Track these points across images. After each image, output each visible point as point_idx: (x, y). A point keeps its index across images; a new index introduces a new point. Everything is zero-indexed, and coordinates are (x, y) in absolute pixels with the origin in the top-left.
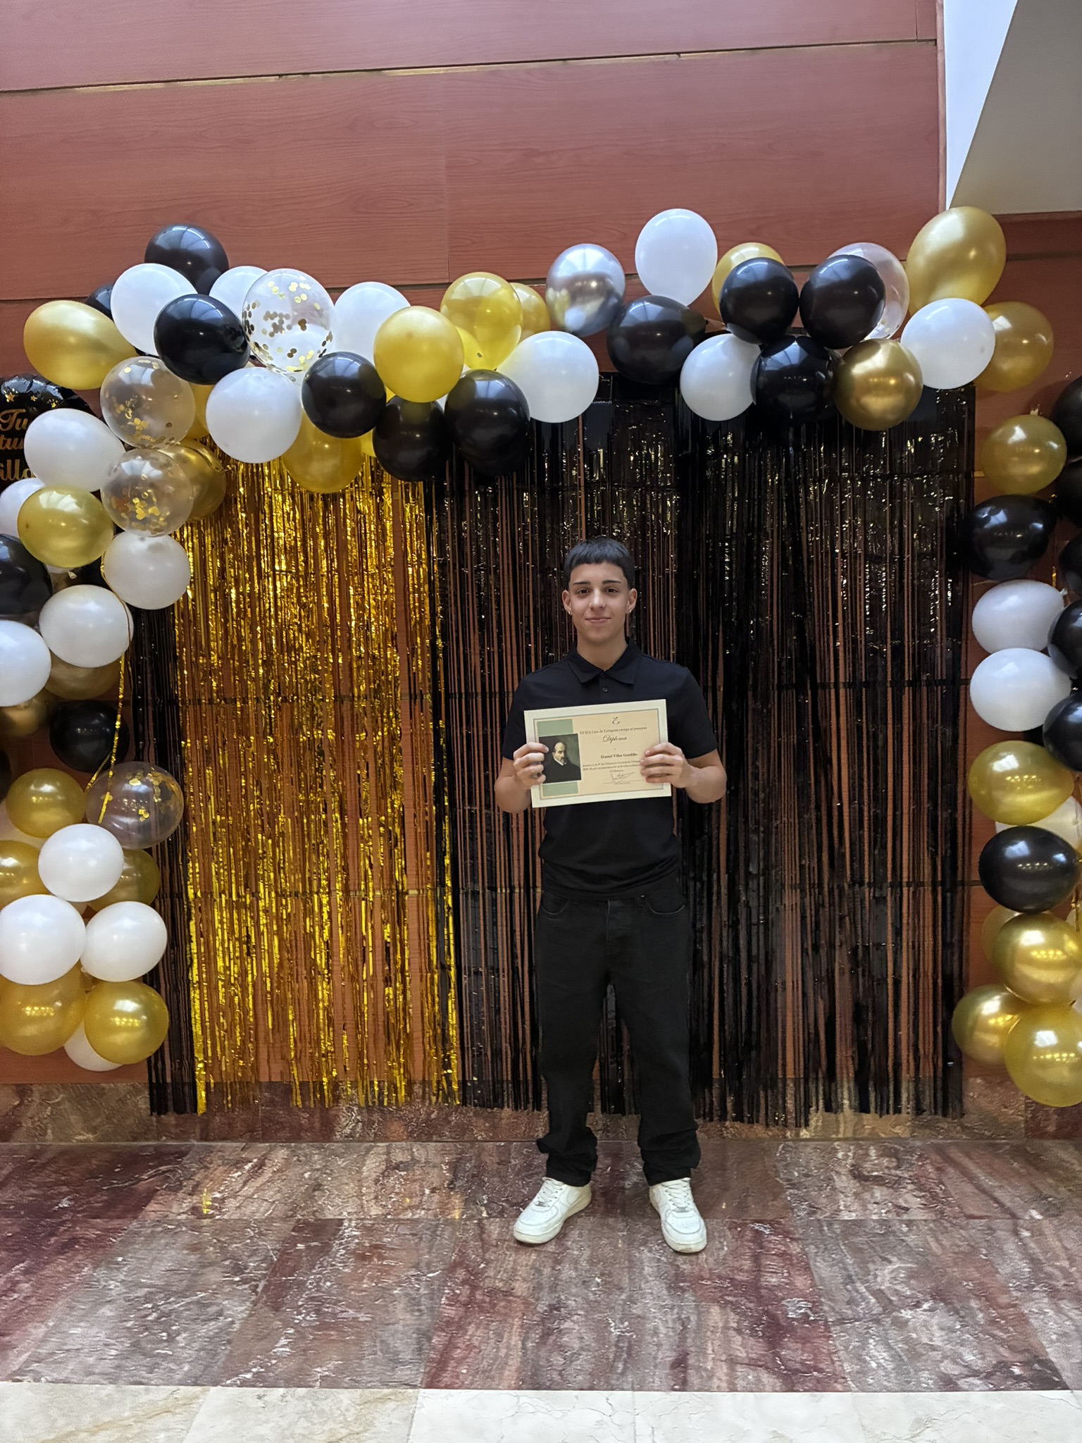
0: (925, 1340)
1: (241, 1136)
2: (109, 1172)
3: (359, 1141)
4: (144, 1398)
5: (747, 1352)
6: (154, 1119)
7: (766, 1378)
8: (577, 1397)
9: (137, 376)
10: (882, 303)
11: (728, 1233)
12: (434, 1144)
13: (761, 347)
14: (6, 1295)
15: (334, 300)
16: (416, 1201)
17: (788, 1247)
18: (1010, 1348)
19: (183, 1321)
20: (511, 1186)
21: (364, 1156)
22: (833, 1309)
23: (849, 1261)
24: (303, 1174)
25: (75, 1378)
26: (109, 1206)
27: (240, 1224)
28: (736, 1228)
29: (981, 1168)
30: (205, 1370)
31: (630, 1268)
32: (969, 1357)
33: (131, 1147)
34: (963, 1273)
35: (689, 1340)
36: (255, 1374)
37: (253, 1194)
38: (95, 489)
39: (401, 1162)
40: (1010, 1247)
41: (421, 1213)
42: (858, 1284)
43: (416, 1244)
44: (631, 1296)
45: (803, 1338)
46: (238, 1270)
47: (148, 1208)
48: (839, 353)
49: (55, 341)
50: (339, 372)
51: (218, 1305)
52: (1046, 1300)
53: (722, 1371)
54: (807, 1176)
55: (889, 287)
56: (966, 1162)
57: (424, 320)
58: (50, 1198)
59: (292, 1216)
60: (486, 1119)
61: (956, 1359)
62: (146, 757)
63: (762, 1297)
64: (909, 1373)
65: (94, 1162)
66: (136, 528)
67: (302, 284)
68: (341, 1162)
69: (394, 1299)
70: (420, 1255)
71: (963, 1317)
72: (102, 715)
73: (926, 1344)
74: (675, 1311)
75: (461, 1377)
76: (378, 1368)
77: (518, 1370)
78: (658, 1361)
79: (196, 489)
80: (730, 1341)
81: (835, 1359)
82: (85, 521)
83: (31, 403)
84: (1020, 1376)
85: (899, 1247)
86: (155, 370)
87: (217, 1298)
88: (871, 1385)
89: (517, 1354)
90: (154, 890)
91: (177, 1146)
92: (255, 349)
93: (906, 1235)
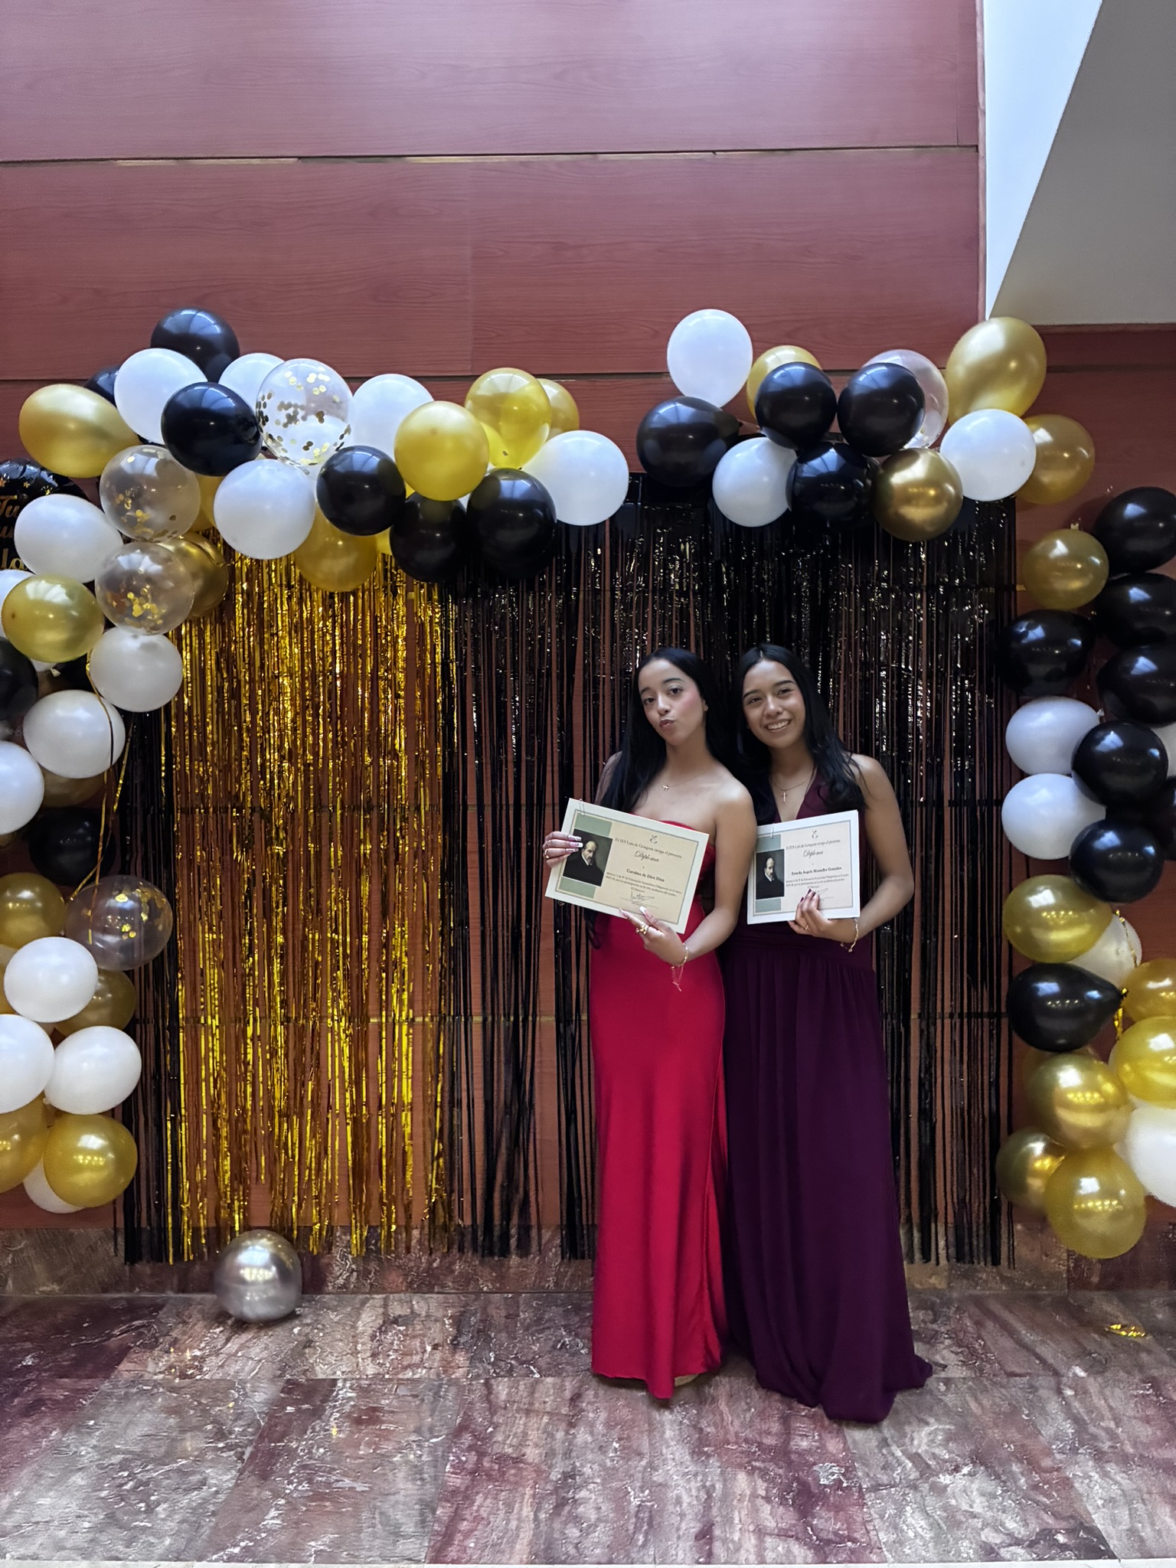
0: (965, 1507)
2: (76, 1328)
3: (353, 1293)
5: (776, 1522)
6: (127, 1268)
7: (797, 1549)
9: (139, 465)
10: (922, 411)
11: (754, 1392)
12: (435, 1296)
13: (798, 453)
15: (353, 393)
16: (416, 1359)
18: (1056, 1515)
19: (163, 1490)
20: (520, 1342)
21: (359, 1309)
22: (868, 1475)
24: (291, 1329)
25: (43, 1554)
26: (77, 1364)
27: (223, 1385)
29: (1022, 1322)
30: (188, 1543)
31: (650, 1432)
32: (1011, 1525)
33: (100, 1299)
34: (1004, 1434)
35: (715, 1511)
36: (243, 1548)
37: (237, 1352)
38: (88, 580)
39: (400, 1316)
40: (1053, 1406)
41: (421, 1373)
42: (894, 1448)
43: (418, 1406)
44: (650, 1464)
45: (836, 1507)
46: (220, 1435)
47: (121, 1367)
48: (876, 461)
49: (53, 428)
50: (357, 467)
51: (202, 1473)
52: (1091, 1463)
53: (751, 1542)
55: (928, 395)
56: (1007, 1315)
57: (448, 415)
58: (14, 1354)
59: (281, 1376)
60: (493, 1269)
61: (997, 1526)
62: (132, 869)
63: (792, 1462)
64: (948, 1541)
65: (60, 1316)
66: (132, 624)
67: (321, 375)
68: (332, 1316)
69: (395, 1467)
70: (421, 1419)
71: (1004, 1482)
72: (87, 824)
73: (967, 1511)
74: (699, 1478)
75: (468, 1551)
76: (377, 1542)
77: (530, 1543)
78: (681, 1533)
79: (198, 584)
80: (757, 1510)
81: (870, 1528)
82: (74, 613)
83: (25, 490)
84: (1065, 1544)
85: (936, 1408)
86: (160, 460)
87: (199, 1466)
88: (908, 1555)
89: (529, 1527)
90: (128, 1014)
91: (152, 1299)
92: (269, 441)
93: (944, 1394)
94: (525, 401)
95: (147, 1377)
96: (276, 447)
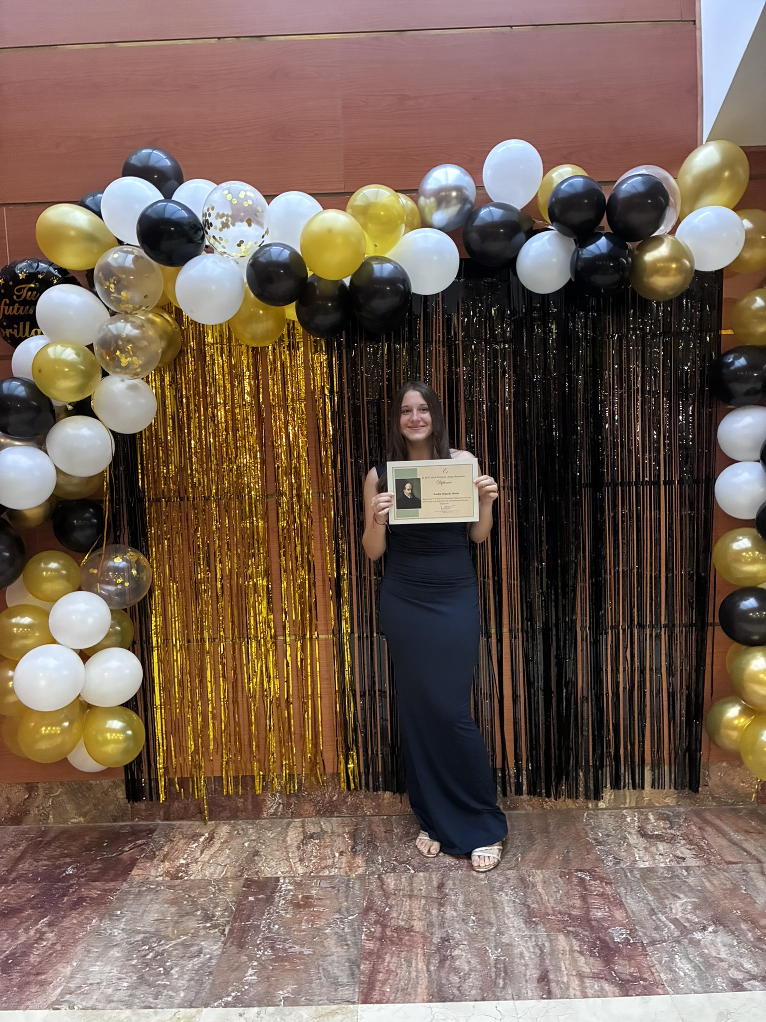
0: (714, 954)
1: (194, 817)
2: (98, 845)
3: (280, 818)
4: (154, 1019)
5: (590, 968)
6: (129, 806)
7: (607, 986)
8: (474, 1006)
9: (120, 261)
10: (668, 208)
11: (560, 879)
12: (335, 819)
13: (575, 240)
14: (38, 944)
15: (269, 204)
16: (330, 862)
17: (605, 889)
19: (174, 959)
20: (397, 848)
21: (286, 829)
22: (645, 934)
23: (651, 898)
24: (243, 844)
25: (100, 1005)
26: (104, 871)
27: (204, 883)
28: (565, 876)
29: (730, 827)
30: (196, 995)
32: (748, 966)
33: (113, 827)
34: (732, 904)
35: (547, 961)
36: (233, 997)
37: (209, 860)
38: (89, 343)
39: (314, 833)
40: (761, 883)
42: (660, 915)
43: (336, 894)
44: (498, 930)
45: (628, 957)
46: (208, 917)
47: (133, 873)
49: (59, 234)
50: (274, 258)
51: (198, 945)
53: (575, 982)
54: (608, 836)
55: (670, 196)
56: (718, 822)
57: (337, 219)
58: (59, 867)
59: (241, 876)
60: (373, 800)
61: (739, 967)
62: (122, 540)
63: (593, 927)
64: (707, 978)
65: (87, 838)
66: (120, 373)
67: (247, 193)
68: (270, 834)
69: (327, 936)
70: (340, 903)
71: (738, 936)
72: (91, 510)
73: (716, 957)
74: (533, 939)
75: (387, 995)
76: (324, 990)
77: (426, 989)
78: (528, 977)
79: (163, 344)
80: (576, 961)
81: (654, 970)
82: (82, 367)
83: (38, 280)
85: (683, 887)
86: (136, 256)
87: (196, 940)
88: (682, 989)
89: (424, 976)
90: (129, 640)
91: (147, 825)
92: (212, 241)
93: (686, 877)
94: (385, 207)
95: (151, 879)
96: (216, 245)
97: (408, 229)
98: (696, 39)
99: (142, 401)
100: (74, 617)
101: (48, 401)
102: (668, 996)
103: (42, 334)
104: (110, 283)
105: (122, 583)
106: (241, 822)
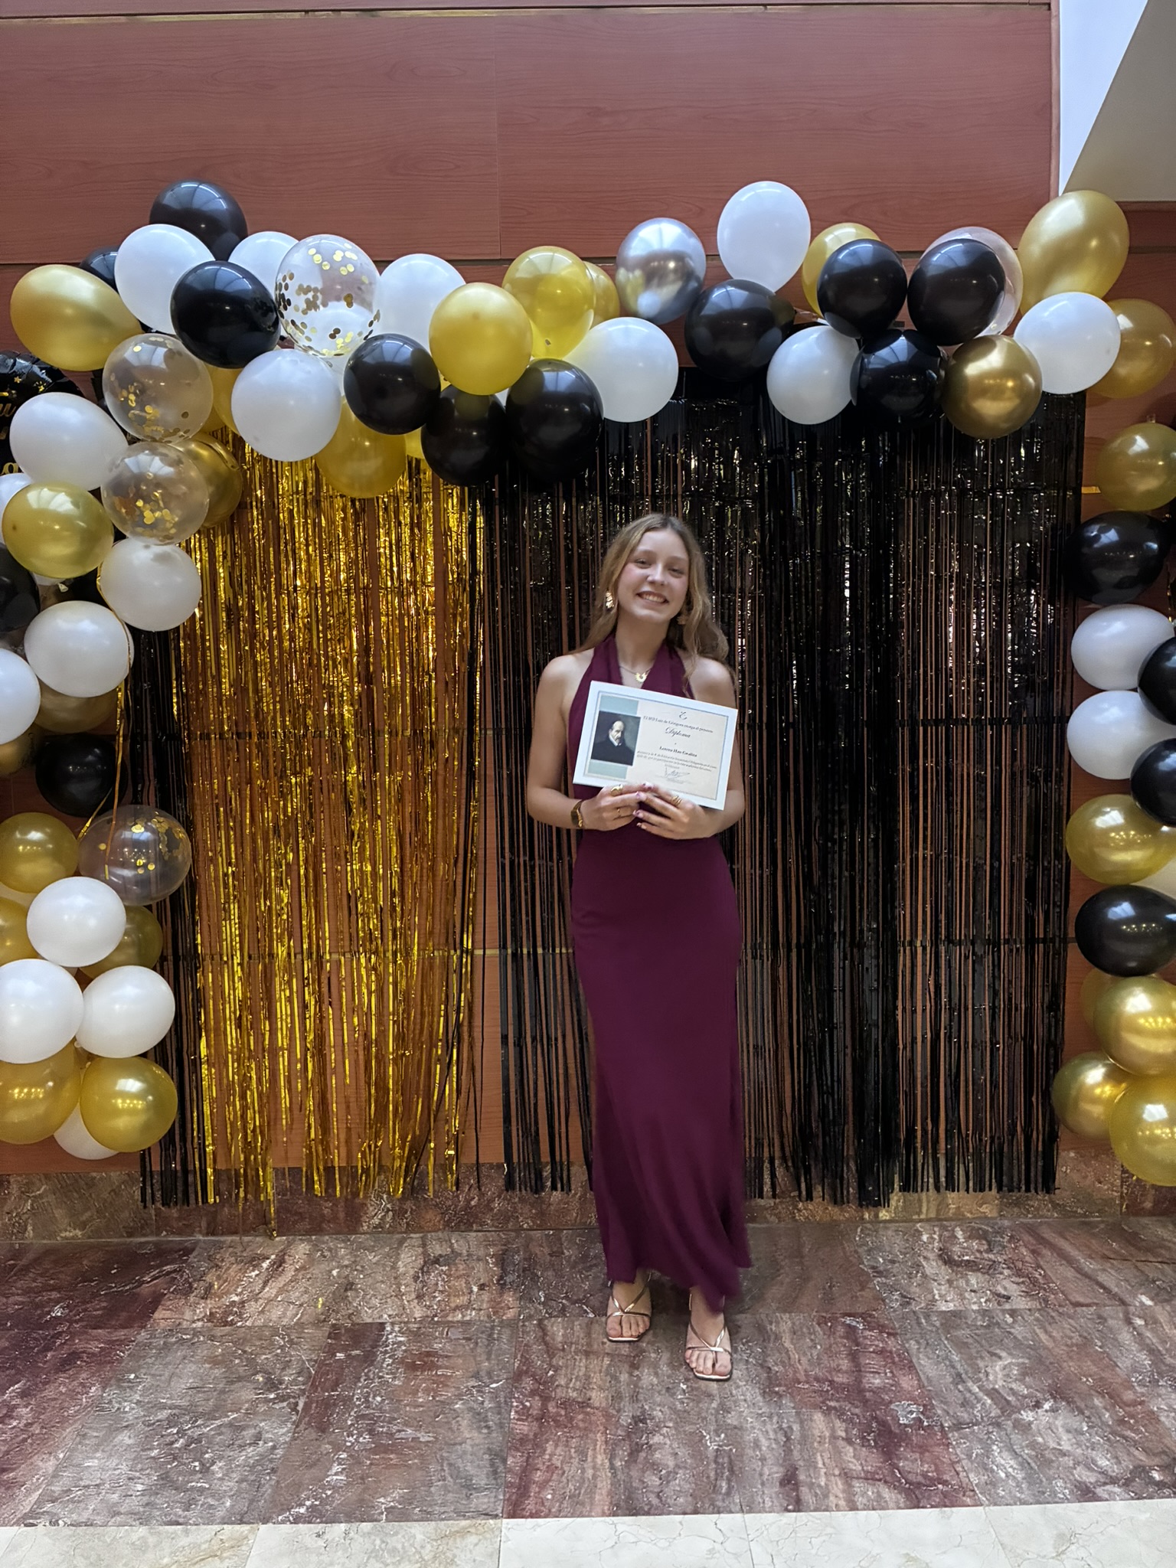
0: (1052, 1445)
1: (254, 1229)
2: (104, 1274)
3: (389, 1232)
4: (184, 1541)
5: (861, 1464)
6: (153, 1211)
7: (887, 1493)
8: (681, 1523)
9: (144, 357)
11: (817, 1328)
12: (474, 1234)
13: (858, 341)
14: (4, 1424)
15: (381, 273)
16: (464, 1300)
17: (886, 1343)
18: (1145, 1450)
19: (217, 1447)
20: (568, 1280)
21: (397, 1249)
23: (956, 1357)
24: (330, 1271)
25: (99, 1520)
26: (111, 1313)
27: (267, 1332)
28: (826, 1324)
29: (1078, 1249)
30: (250, 1505)
32: (1103, 1463)
33: (124, 1244)
34: (1080, 1367)
35: (795, 1453)
36: (308, 1508)
37: (276, 1296)
38: (95, 487)
39: (441, 1256)
40: (1125, 1336)
41: (471, 1314)
42: (970, 1384)
43: (472, 1350)
44: (722, 1406)
45: (921, 1447)
46: (272, 1384)
47: (156, 1315)
48: (946, 351)
49: (49, 311)
50: (388, 358)
51: (255, 1427)
53: (838, 1486)
54: (893, 1262)
56: (1062, 1244)
57: (486, 298)
58: (39, 1306)
60: (532, 1206)
61: (1089, 1465)
62: (145, 799)
63: (867, 1401)
64: (1041, 1481)
65: (85, 1262)
66: (144, 534)
67: (346, 254)
68: (370, 1256)
69: (457, 1414)
70: (479, 1363)
71: (1089, 1417)
72: (97, 750)
73: (1055, 1449)
74: (775, 1419)
75: (546, 1504)
76: (450, 1497)
77: (609, 1493)
78: (765, 1477)
79: (211, 489)
80: (840, 1452)
81: (959, 1469)
82: (82, 524)
83: (15, 386)
84: (1161, 1481)
85: (1006, 1340)
86: (170, 350)
87: (251, 1420)
88: (1002, 1497)
89: (605, 1475)
90: (156, 953)
91: (180, 1242)
92: (291, 328)
93: (1011, 1326)
94: (564, 283)
95: (185, 1324)
96: (298, 335)
97: (599, 318)
98: (1050, 34)
99: (179, 580)
100: (66, 917)
101: (29, 576)
102: (981, 1508)
103: (20, 471)
104: (129, 393)
105: (145, 866)
106: (327, 1237)
